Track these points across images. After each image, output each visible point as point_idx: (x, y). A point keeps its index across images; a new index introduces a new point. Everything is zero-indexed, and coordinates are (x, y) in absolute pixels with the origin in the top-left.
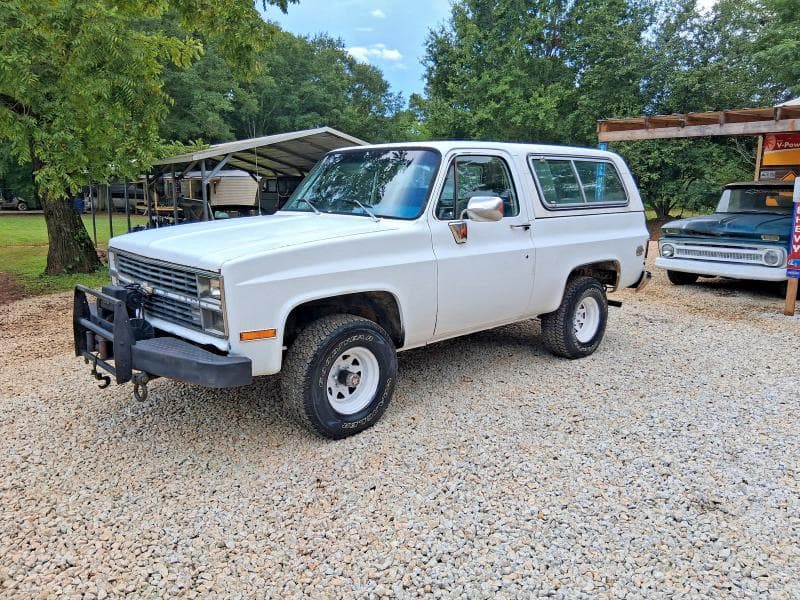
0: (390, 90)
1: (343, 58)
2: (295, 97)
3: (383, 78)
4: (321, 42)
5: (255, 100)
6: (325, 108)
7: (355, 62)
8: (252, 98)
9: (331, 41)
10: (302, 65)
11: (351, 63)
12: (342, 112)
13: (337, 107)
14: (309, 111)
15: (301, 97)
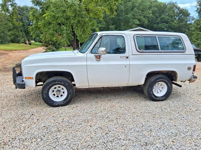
0: (190, 15)
1: (176, 8)
2: (159, 19)
3: (188, 12)
4: (170, 3)
5: (147, 21)
6: (168, 22)
7: (180, 8)
8: (146, 20)
9: (173, 3)
10: (163, 10)
11: (179, 8)
12: (173, 22)
13: (172, 21)
14: (163, 23)
15: (161, 19)
